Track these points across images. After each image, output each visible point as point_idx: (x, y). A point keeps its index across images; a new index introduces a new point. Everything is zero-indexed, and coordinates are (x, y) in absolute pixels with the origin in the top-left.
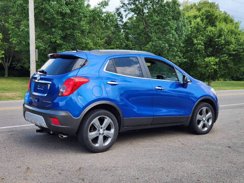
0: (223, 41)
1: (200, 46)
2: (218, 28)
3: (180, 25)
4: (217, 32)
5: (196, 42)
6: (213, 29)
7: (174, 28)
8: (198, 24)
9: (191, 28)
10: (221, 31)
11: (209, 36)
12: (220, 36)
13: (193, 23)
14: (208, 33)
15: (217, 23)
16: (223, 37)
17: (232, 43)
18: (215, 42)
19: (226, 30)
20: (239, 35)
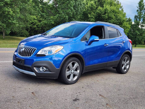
0: (107, 17)
1: (92, 19)
2: (104, 8)
3: (77, 4)
4: (103, 11)
5: (90, 16)
6: (101, 8)
7: (73, 5)
8: (92, 5)
9: (87, 7)
10: (106, 10)
11: (98, 13)
12: (105, 13)
13: (89, 4)
14: (98, 11)
15: (105, 5)
16: (107, 14)
17: (112, 18)
18: (102, 17)
19: (109, 10)
20: (118, 13)
